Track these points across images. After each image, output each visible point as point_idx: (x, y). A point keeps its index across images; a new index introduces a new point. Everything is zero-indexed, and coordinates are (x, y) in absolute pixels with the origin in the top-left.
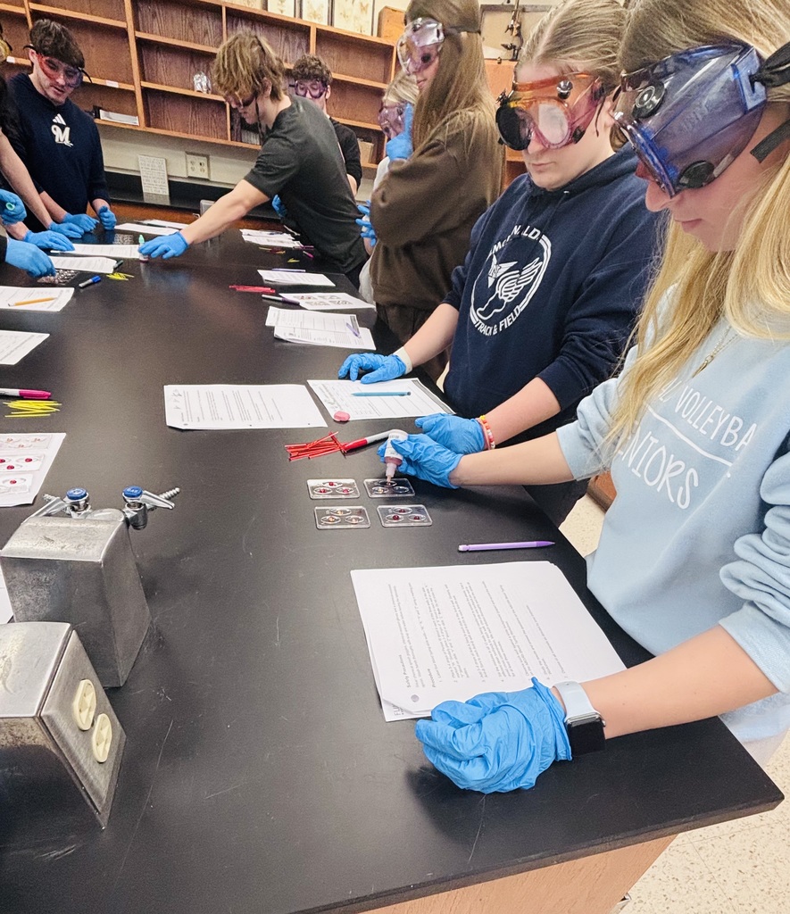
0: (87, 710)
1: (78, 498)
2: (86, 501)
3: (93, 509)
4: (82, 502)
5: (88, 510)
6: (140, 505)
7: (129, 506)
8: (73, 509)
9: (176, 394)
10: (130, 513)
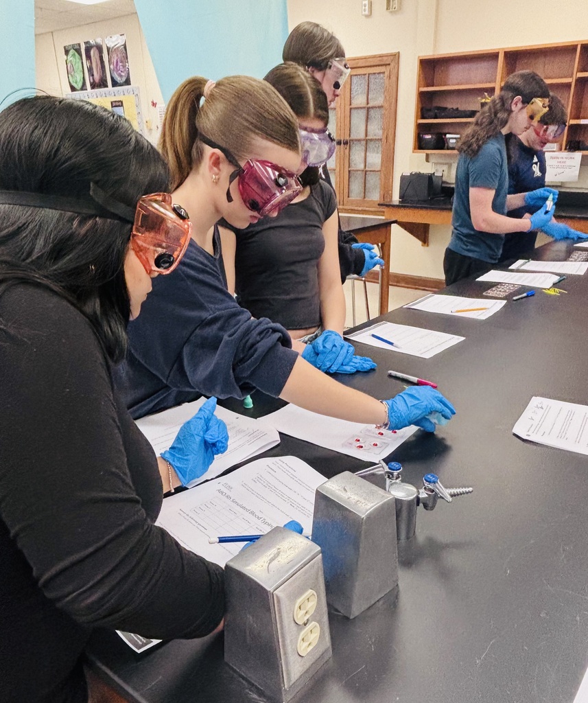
0: (305, 611)
1: (394, 470)
2: (398, 474)
3: (402, 481)
4: (396, 473)
5: (398, 481)
6: (433, 491)
7: (425, 488)
8: (389, 477)
9: (539, 406)
10: (423, 495)
